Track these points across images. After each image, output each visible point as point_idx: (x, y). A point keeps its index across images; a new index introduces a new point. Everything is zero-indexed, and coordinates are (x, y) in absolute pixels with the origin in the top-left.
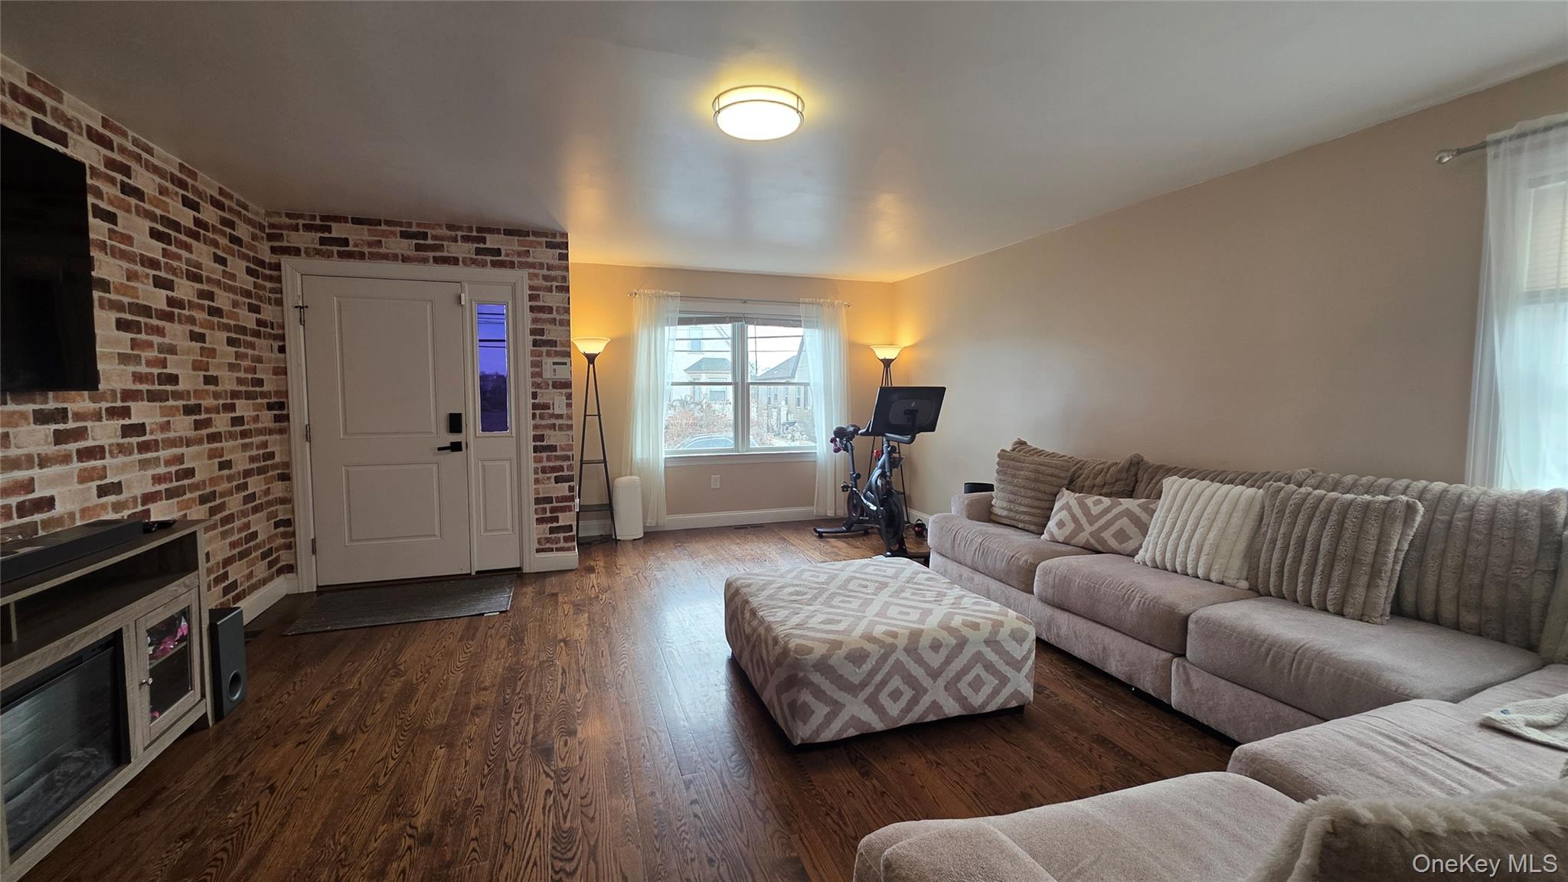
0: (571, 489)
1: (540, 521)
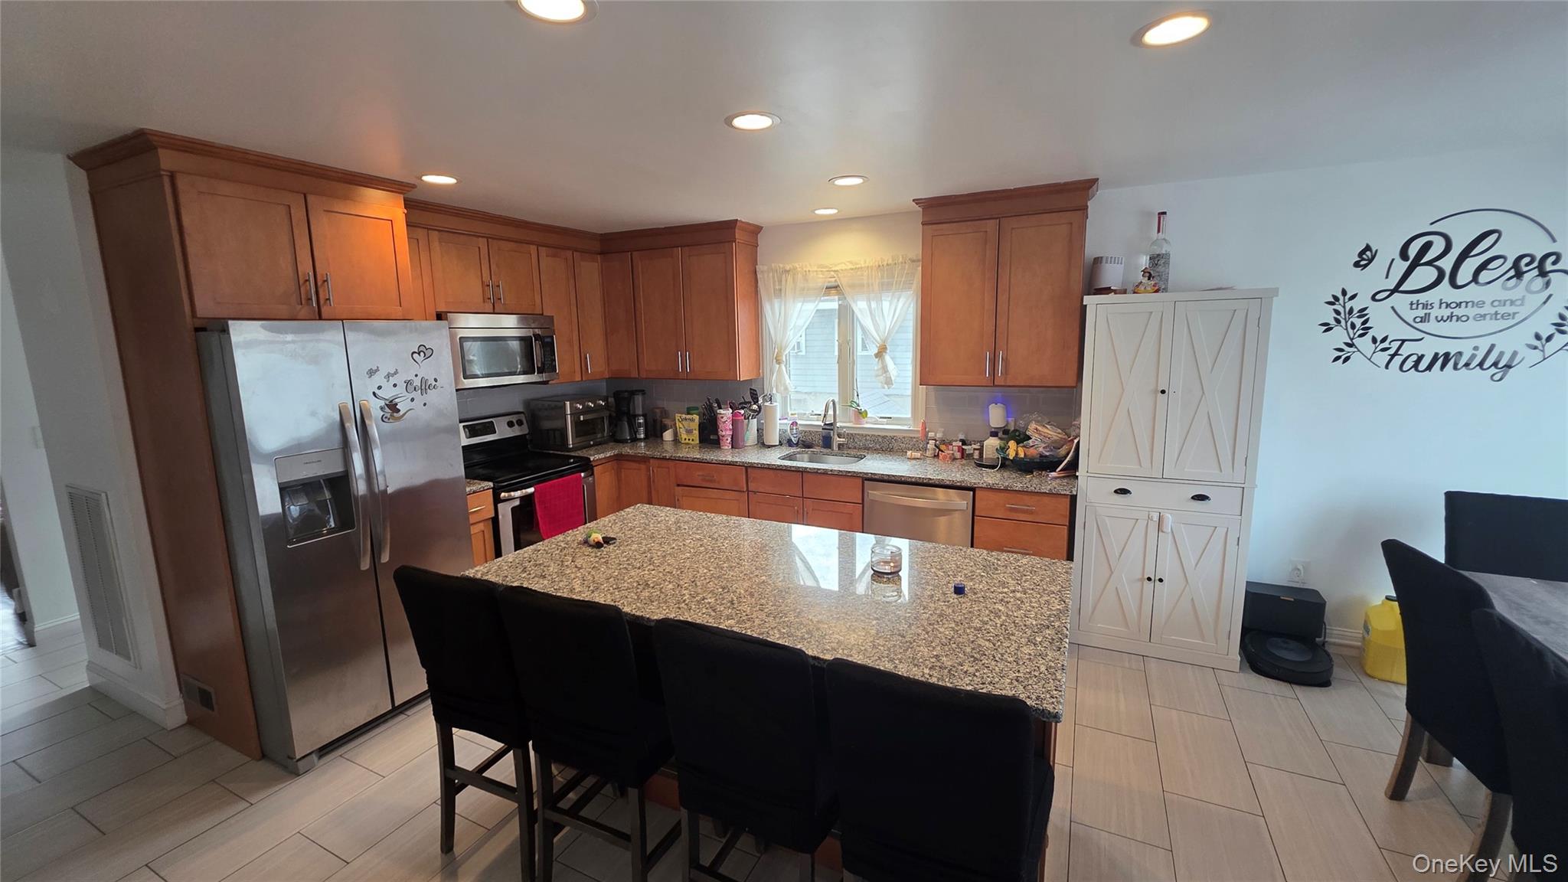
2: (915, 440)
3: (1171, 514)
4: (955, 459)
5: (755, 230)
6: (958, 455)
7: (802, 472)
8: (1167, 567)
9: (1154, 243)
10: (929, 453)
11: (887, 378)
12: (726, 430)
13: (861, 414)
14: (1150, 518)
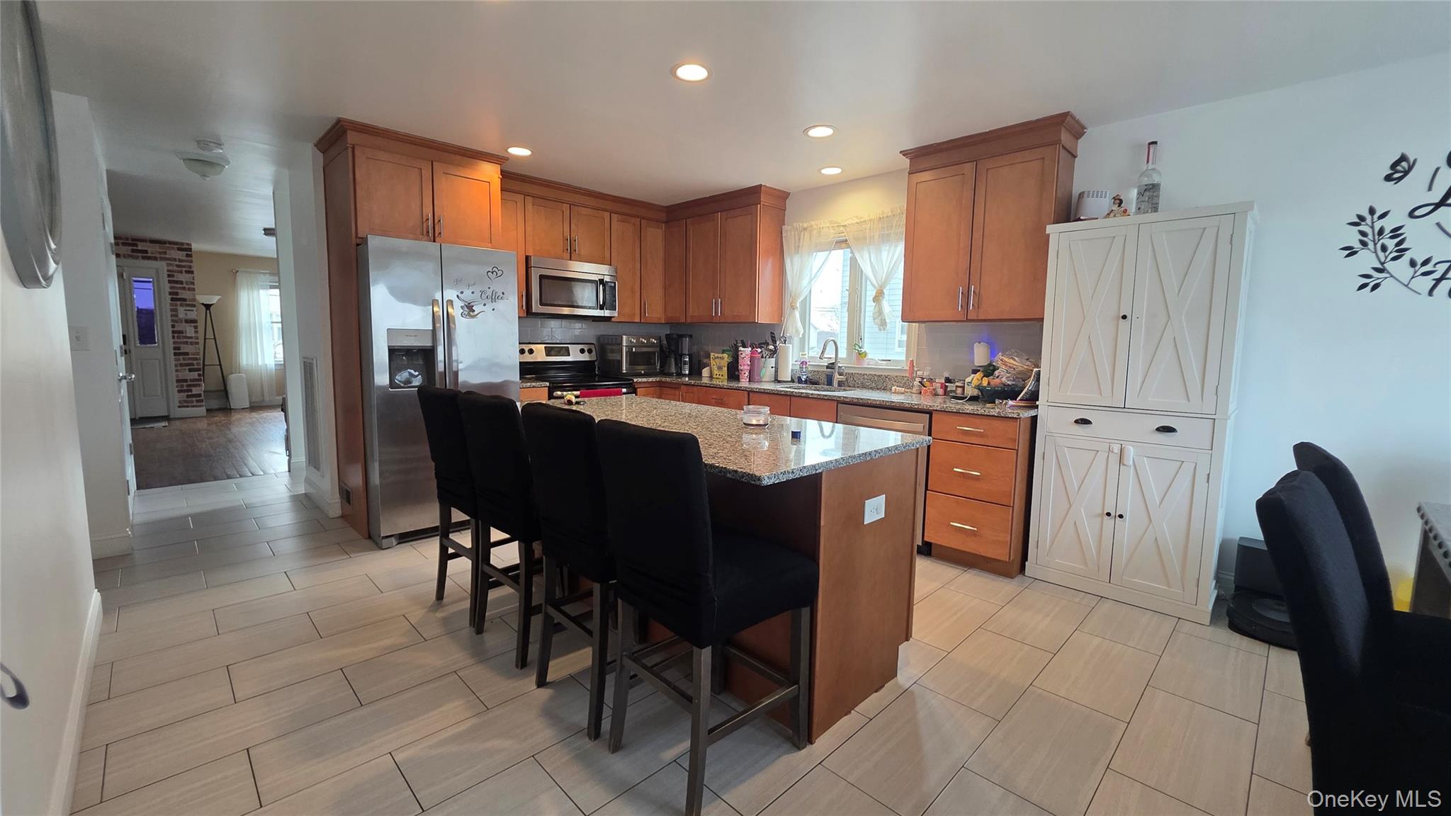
0: (199, 375)
1: (180, 391)
2: (906, 379)
3: (1133, 446)
4: (936, 395)
5: (783, 196)
6: (940, 391)
7: (790, 396)
8: (1128, 505)
9: (1143, 174)
10: (914, 390)
11: (881, 319)
12: (744, 365)
13: (861, 355)
14: (1110, 451)
